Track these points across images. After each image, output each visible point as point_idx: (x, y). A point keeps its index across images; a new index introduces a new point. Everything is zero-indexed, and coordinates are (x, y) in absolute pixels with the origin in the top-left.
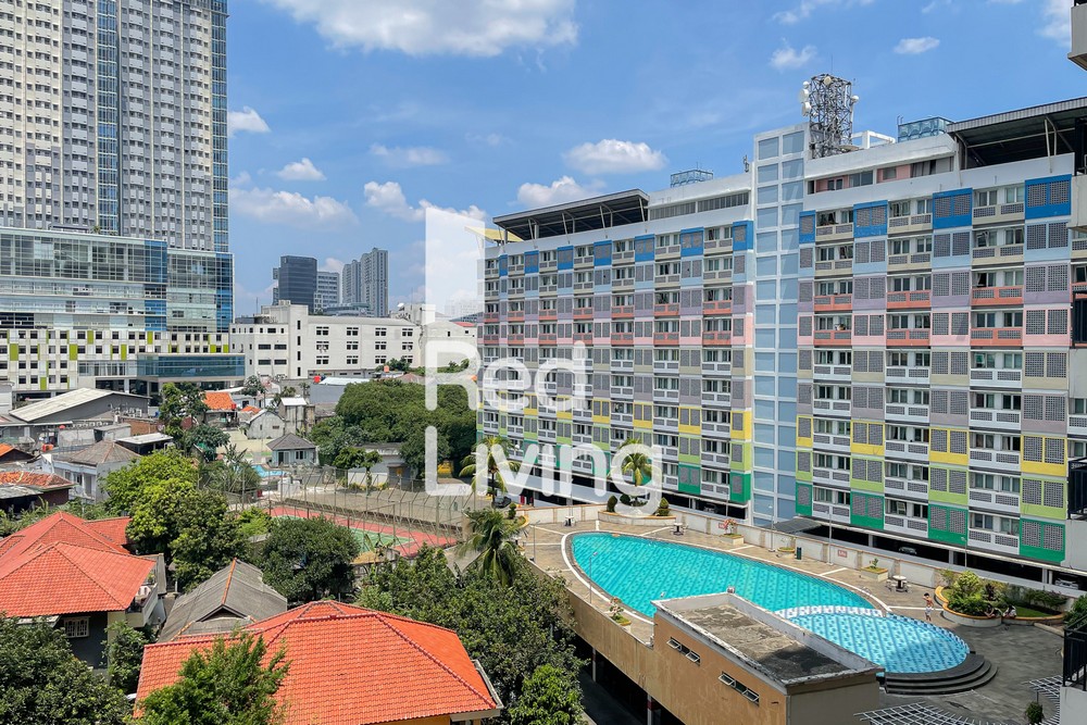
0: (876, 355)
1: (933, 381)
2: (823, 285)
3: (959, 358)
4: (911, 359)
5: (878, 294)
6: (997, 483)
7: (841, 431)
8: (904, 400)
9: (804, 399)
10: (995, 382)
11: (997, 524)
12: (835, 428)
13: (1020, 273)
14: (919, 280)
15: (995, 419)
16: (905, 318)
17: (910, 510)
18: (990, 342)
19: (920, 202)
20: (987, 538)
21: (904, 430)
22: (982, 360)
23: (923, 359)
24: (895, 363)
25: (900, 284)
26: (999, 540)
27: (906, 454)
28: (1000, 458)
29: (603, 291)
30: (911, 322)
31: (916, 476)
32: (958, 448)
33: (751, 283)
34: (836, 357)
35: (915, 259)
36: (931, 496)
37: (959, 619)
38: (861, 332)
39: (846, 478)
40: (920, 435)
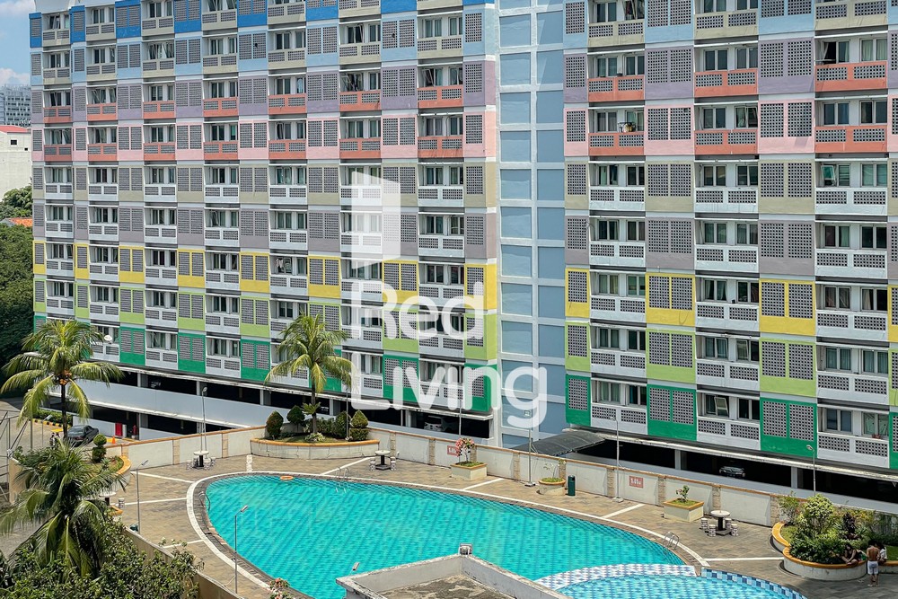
0: (681, 171)
1: (763, 207)
2: (600, 61)
3: (799, 171)
4: (731, 175)
5: (681, 75)
6: (856, 362)
7: (631, 290)
8: (722, 240)
9: (576, 242)
10: (851, 208)
11: (857, 423)
12: (623, 285)
13: (881, 41)
14: (741, 53)
16: (721, 112)
17: (734, 409)
18: (842, 147)
20: (844, 446)
21: (722, 284)
22: (833, 175)
23: (748, 175)
24: (708, 182)
25: (714, 60)
26: (862, 448)
27: (726, 323)
28: (860, 323)
29: (254, 70)
30: (730, 118)
31: (741, 355)
32: (801, 311)
33: (492, 58)
34: (623, 175)
35: (734, 21)
36: (765, 385)
37: (805, 570)
38: (659, 134)
39: (639, 363)
40: (748, 291)
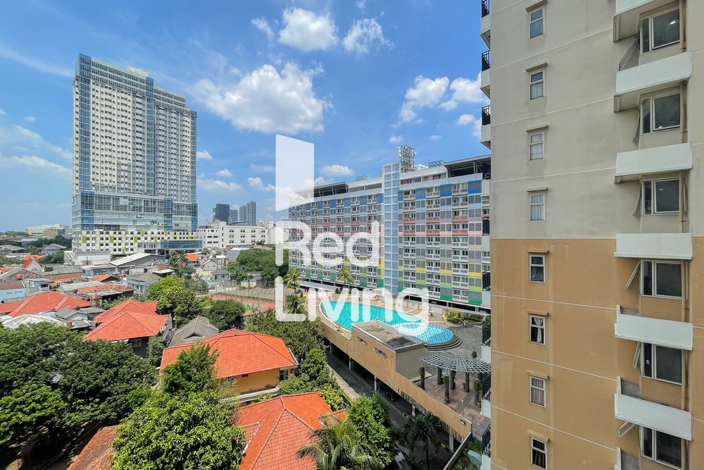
0: (423, 238)
1: (441, 246)
2: (406, 215)
3: (449, 239)
4: (434, 239)
5: (423, 218)
6: (461, 280)
7: (412, 264)
8: (432, 253)
9: (401, 253)
10: (460, 247)
11: (461, 293)
12: (410, 263)
13: (467, 211)
14: (436, 214)
15: (460, 259)
16: (432, 226)
17: (434, 289)
18: (458, 234)
19: (436, 188)
20: (458, 298)
21: (432, 263)
22: (456, 239)
23: (438, 239)
24: (429, 241)
25: (430, 215)
26: (462, 298)
27: (433, 271)
28: (462, 271)
29: (333, 216)
30: (434, 227)
31: (436, 278)
32: (449, 268)
33: (383, 214)
34: (411, 239)
35: (435, 206)
36: (440, 284)
37: (450, 325)
38: (418, 231)
39: (414, 279)
40: (437, 264)
